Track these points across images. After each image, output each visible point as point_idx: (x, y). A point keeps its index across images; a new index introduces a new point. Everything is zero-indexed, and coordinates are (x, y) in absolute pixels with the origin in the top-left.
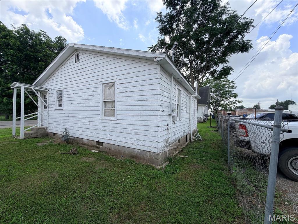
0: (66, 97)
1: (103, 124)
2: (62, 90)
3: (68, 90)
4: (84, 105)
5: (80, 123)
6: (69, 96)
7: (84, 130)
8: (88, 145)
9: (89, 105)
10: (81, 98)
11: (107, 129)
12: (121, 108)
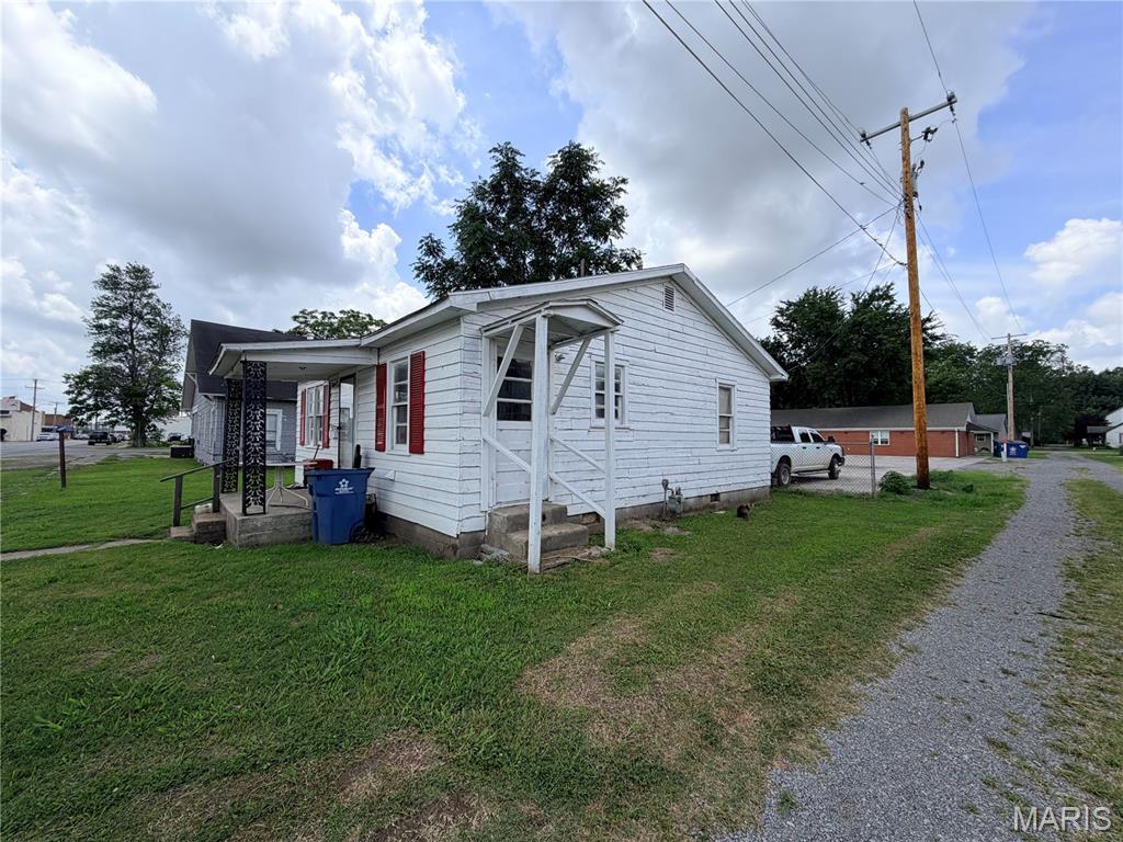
0: (637, 391)
1: (720, 459)
2: (622, 366)
3: (643, 372)
4: (688, 420)
5: (677, 463)
6: (650, 392)
7: (689, 477)
8: (696, 510)
9: (696, 421)
10: (681, 403)
11: (727, 466)
12: (743, 429)
